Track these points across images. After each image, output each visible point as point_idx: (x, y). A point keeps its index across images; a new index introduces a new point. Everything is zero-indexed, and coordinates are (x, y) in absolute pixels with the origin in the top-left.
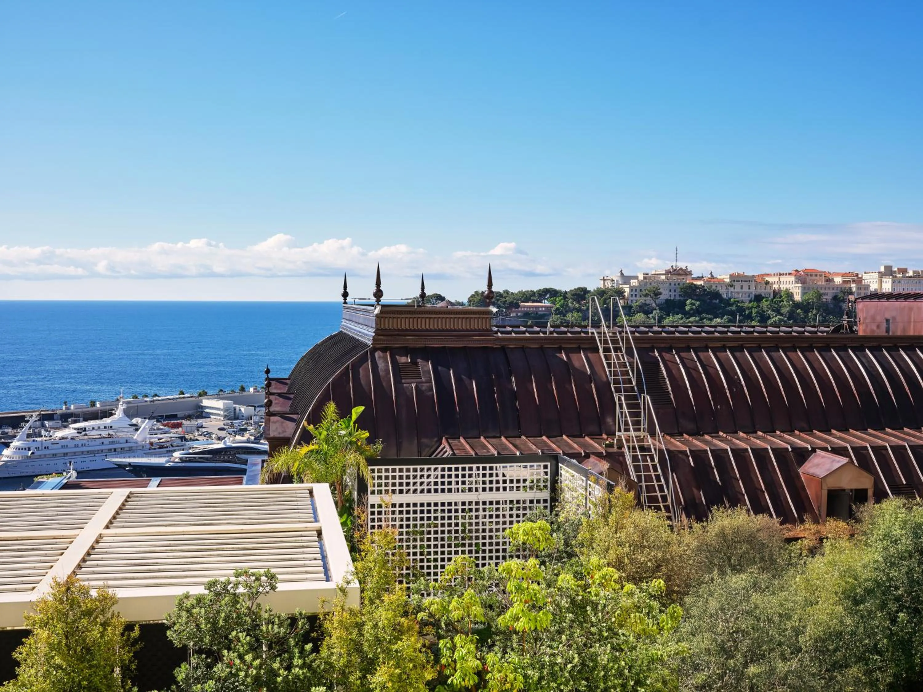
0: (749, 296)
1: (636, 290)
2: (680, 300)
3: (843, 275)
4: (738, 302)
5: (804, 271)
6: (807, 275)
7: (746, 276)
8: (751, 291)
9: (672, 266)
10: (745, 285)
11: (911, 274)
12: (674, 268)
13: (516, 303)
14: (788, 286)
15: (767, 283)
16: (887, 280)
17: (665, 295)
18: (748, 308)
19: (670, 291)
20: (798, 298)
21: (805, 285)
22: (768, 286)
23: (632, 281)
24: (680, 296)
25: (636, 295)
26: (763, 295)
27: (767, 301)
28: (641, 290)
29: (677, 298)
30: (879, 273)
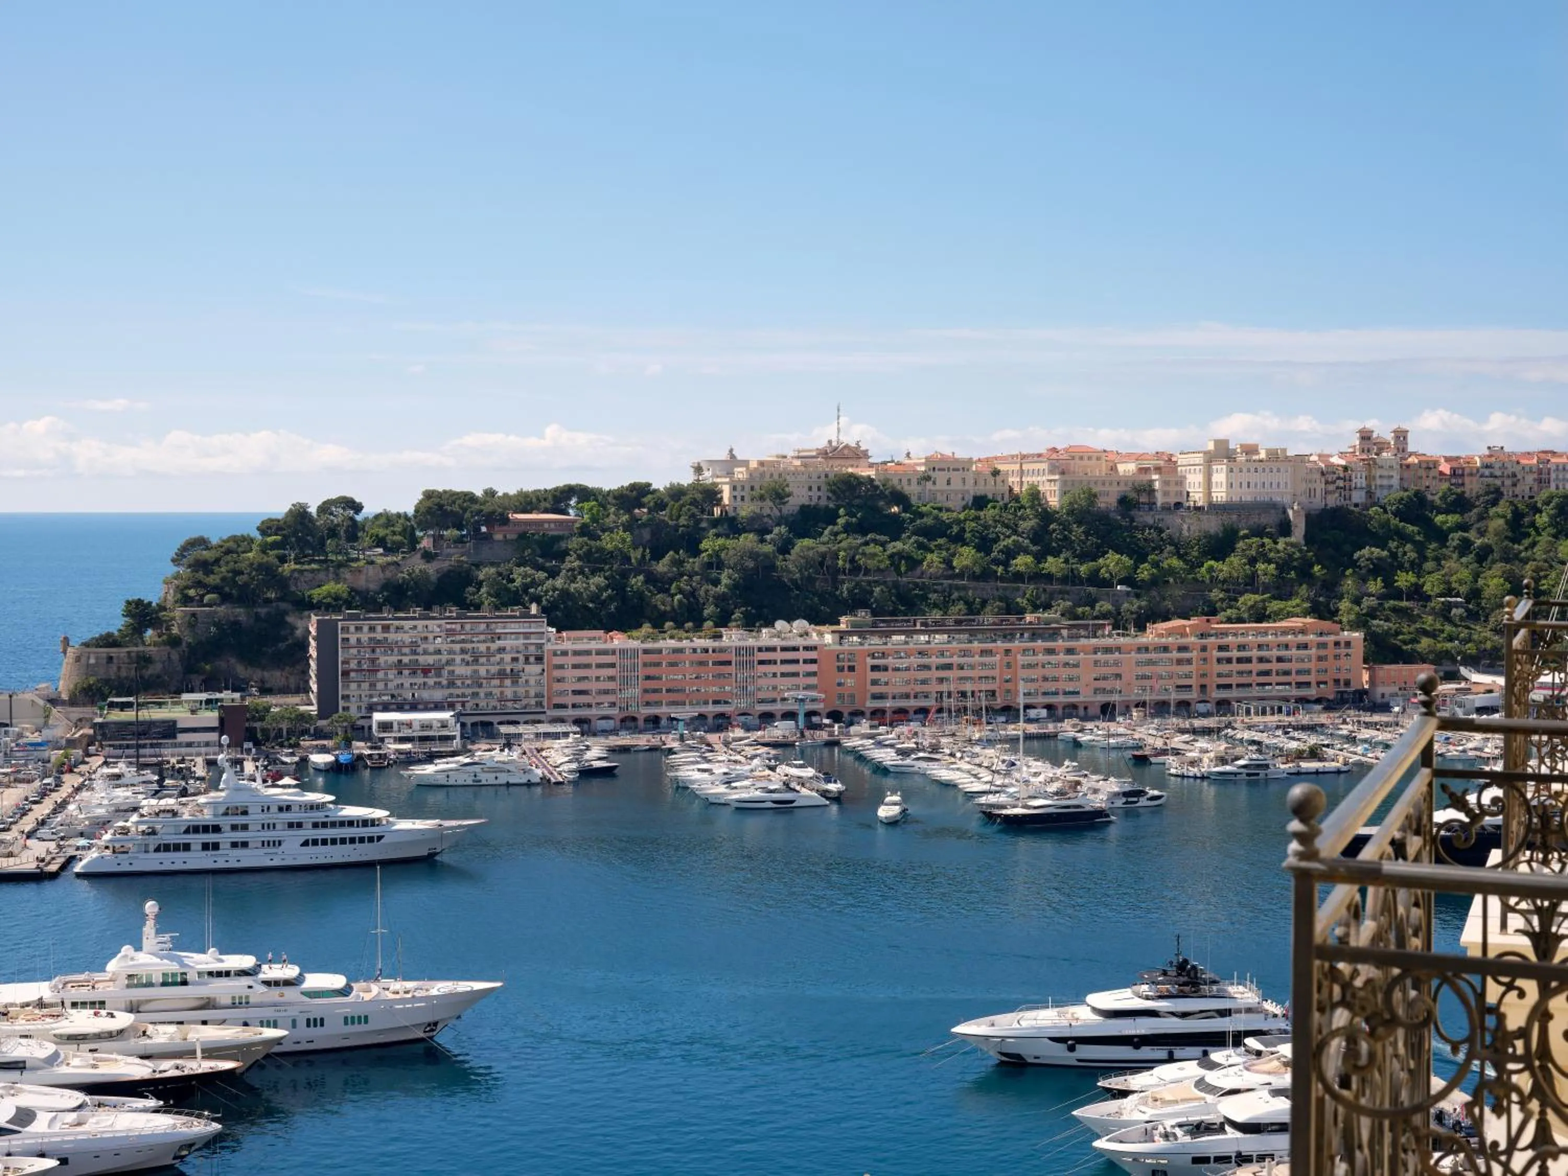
0: (963, 499)
1: (743, 488)
2: (827, 507)
3: (1138, 458)
4: (940, 509)
5: (1066, 450)
6: (1073, 458)
7: (957, 460)
8: (966, 488)
9: (830, 442)
10: (956, 477)
11: (1263, 455)
12: (834, 444)
13: (502, 515)
14: (1035, 479)
15: (996, 473)
16: (1219, 467)
17: (799, 497)
18: (958, 522)
19: (810, 489)
20: (1054, 501)
21: (1066, 477)
22: (999, 479)
23: (737, 470)
24: (829, 498)
25: (743, 498)
26: (990, 497)
27: (994, 507)
28: (752, 488)
29: (823, 502)
30: (1205, 453)
